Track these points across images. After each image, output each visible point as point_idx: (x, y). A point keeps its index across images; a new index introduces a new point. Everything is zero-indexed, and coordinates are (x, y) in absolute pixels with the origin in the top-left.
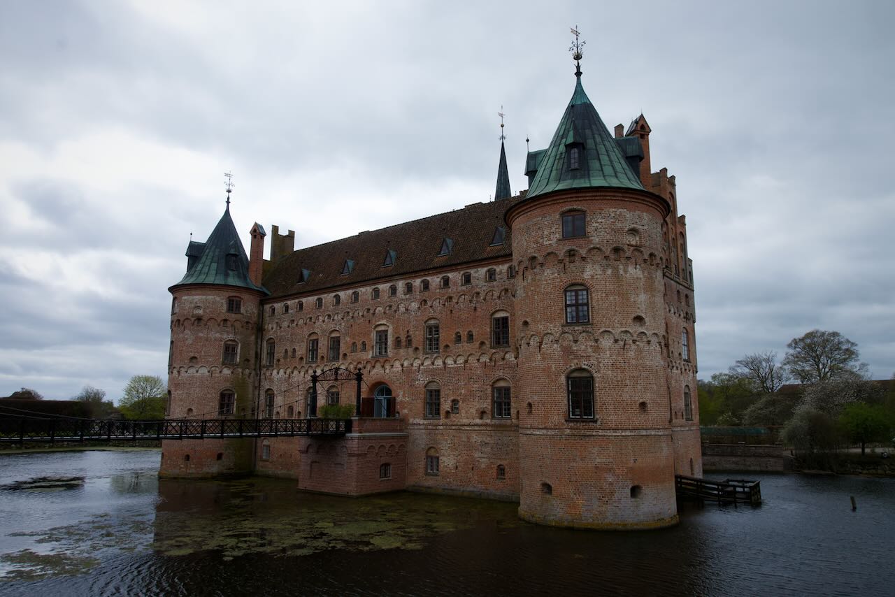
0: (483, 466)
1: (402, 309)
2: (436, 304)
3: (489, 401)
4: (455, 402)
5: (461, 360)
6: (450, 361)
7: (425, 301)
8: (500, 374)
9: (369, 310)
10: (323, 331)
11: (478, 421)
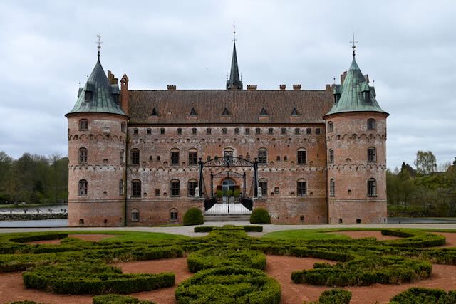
0: (293, 216)
1: (243, 141)
2: (266, 141)
3: (296, 188)
4: (276, 188)
5: (280, 169)
6: (273, 170)
7: (258, 139)
8: (301, 176)
9: (219, 139)
10: (184, 148)
11: (290, 197)
